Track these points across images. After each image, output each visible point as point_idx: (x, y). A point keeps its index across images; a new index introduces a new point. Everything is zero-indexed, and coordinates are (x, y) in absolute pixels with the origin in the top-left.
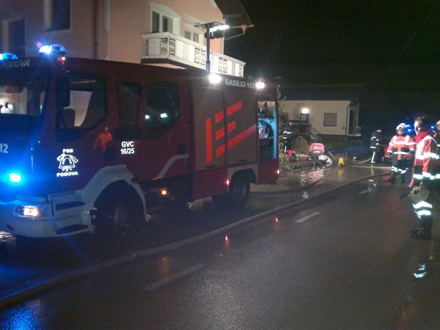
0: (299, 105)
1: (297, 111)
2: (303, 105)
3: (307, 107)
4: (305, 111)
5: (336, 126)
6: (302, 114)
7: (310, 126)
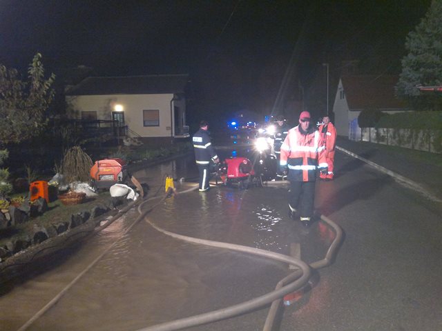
0: (110, 100)
1: (108, 108)
2: (116, 101)
3: (120, 103)
4: (119, 108)
5: (158, 125)
6: (114, 113)
7: (127, 127)
